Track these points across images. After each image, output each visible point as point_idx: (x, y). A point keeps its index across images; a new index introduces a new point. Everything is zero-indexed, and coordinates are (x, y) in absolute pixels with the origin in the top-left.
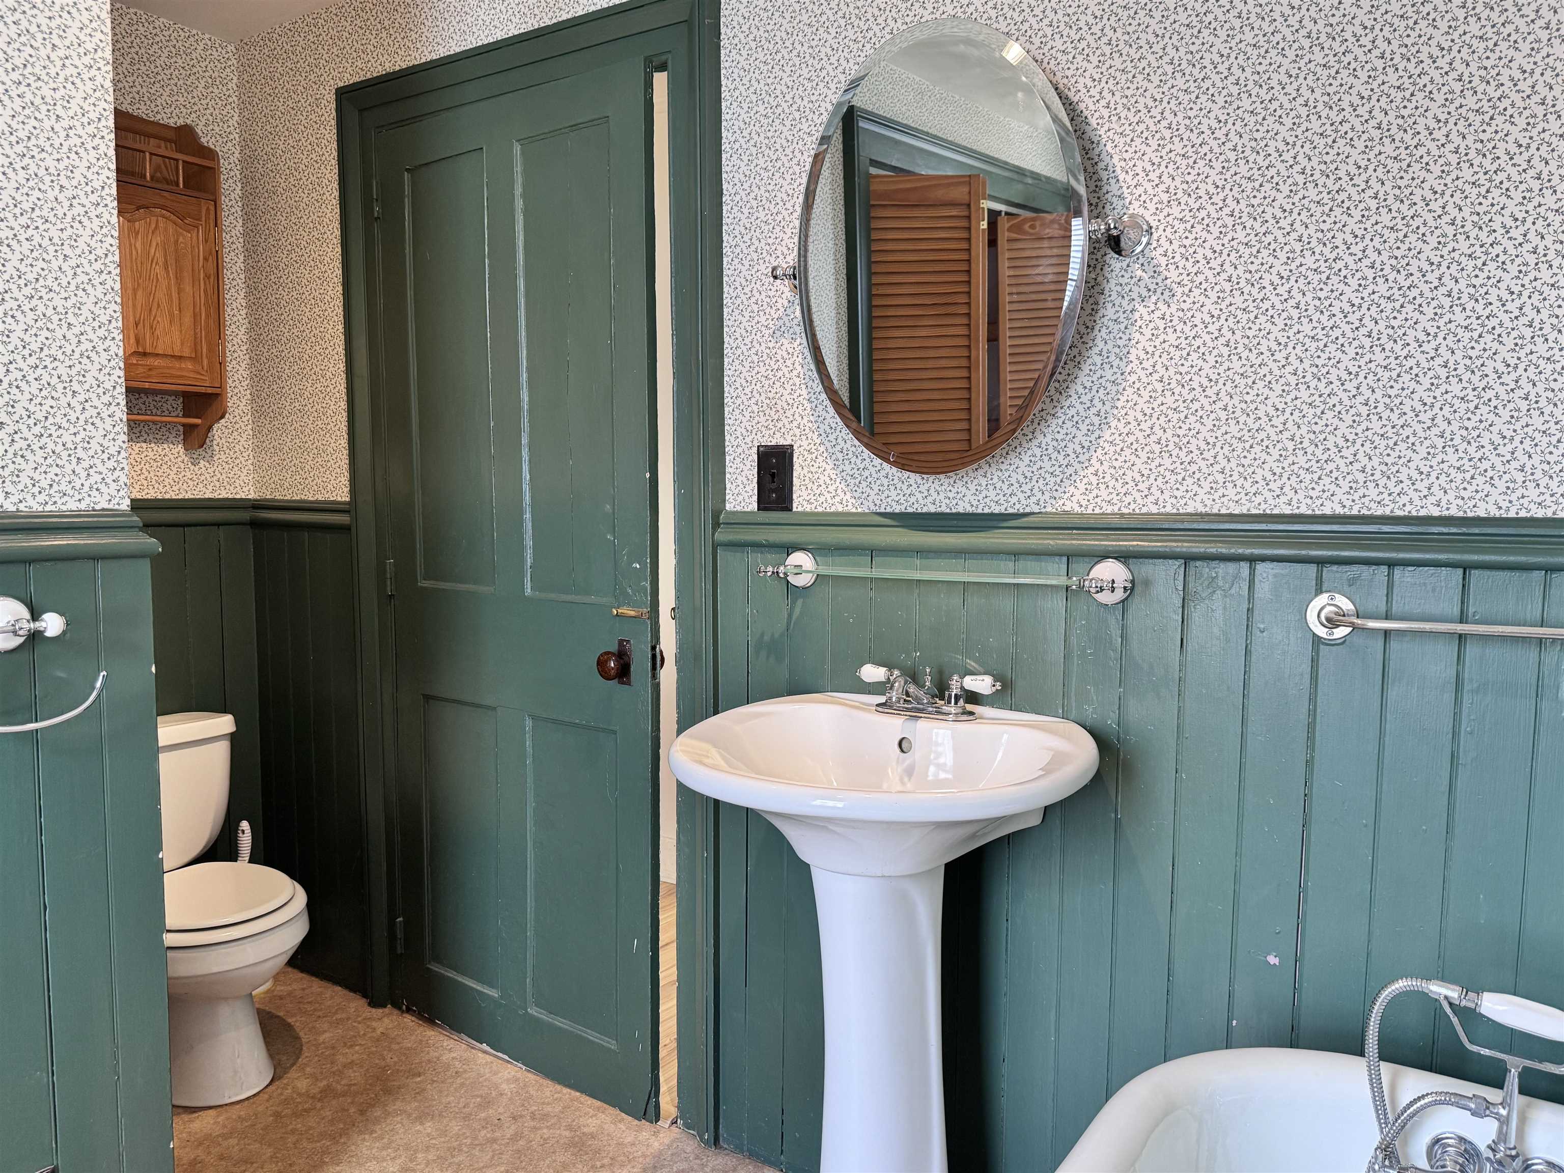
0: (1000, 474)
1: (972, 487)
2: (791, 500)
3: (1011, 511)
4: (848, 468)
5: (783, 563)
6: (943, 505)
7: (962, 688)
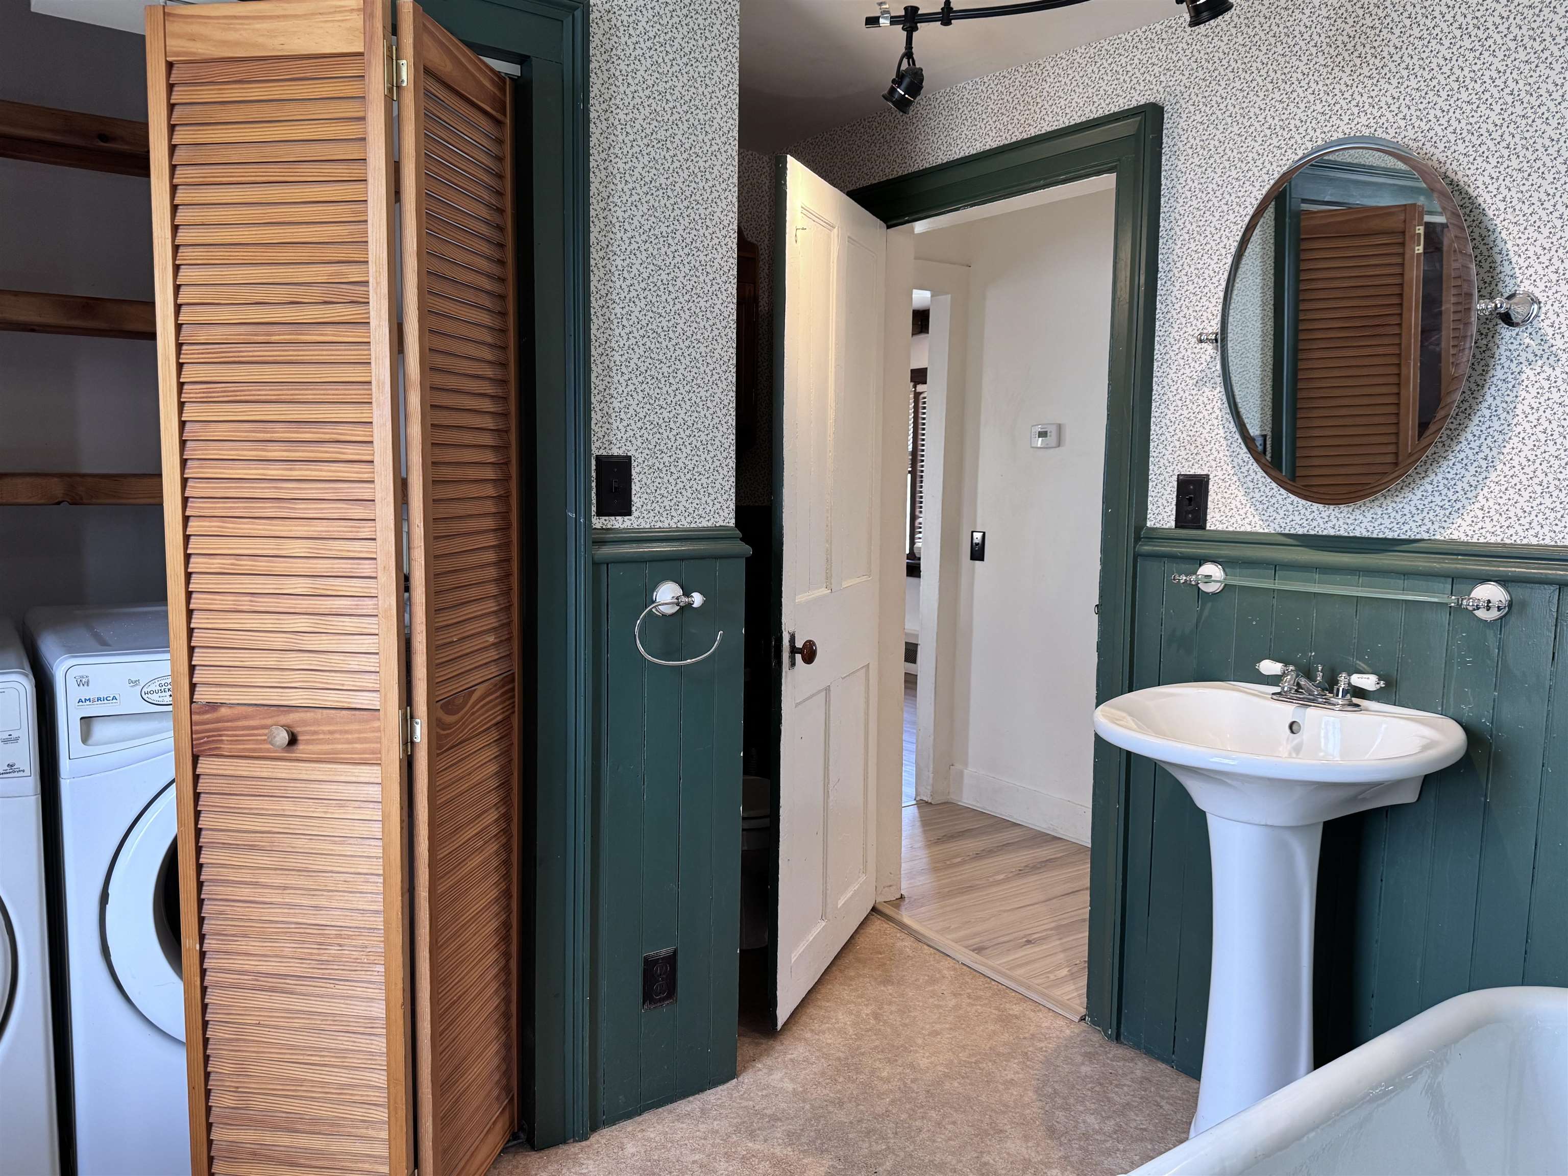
0: (1395, 505)
1: (1369, 515)
2: (1205, 520)
3: (1403, 537)
4: (1257, 495)
5: (1195, 573)
6: (1342, 529)
7: (1349, 684)
